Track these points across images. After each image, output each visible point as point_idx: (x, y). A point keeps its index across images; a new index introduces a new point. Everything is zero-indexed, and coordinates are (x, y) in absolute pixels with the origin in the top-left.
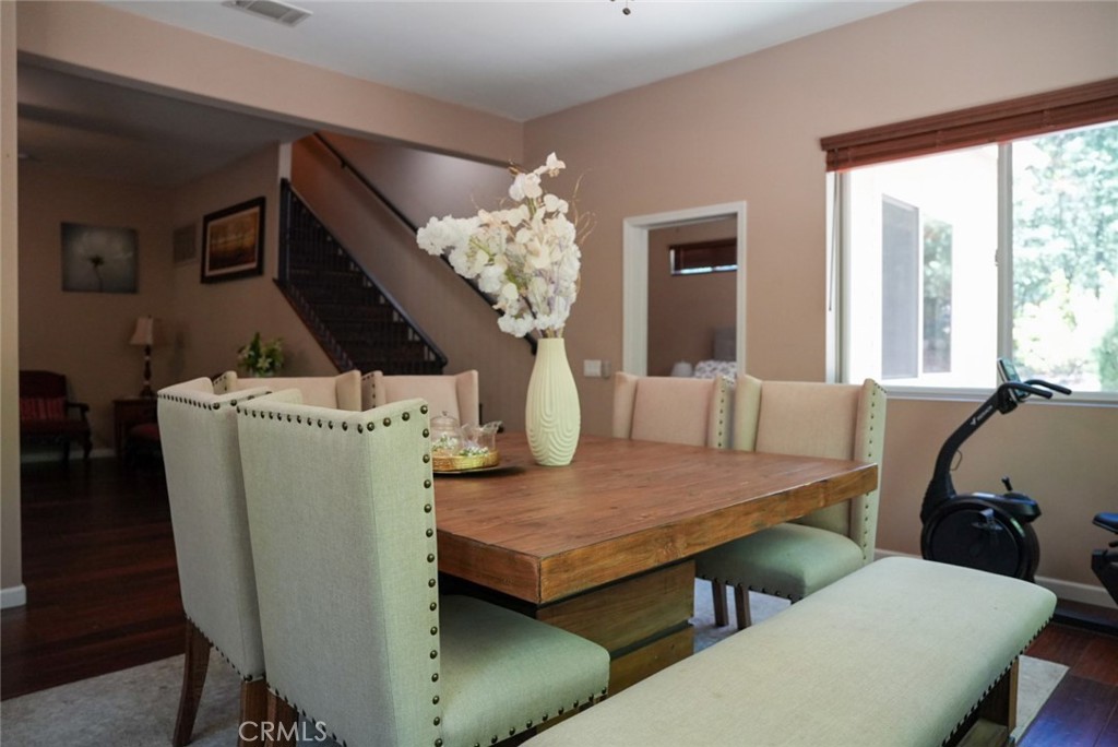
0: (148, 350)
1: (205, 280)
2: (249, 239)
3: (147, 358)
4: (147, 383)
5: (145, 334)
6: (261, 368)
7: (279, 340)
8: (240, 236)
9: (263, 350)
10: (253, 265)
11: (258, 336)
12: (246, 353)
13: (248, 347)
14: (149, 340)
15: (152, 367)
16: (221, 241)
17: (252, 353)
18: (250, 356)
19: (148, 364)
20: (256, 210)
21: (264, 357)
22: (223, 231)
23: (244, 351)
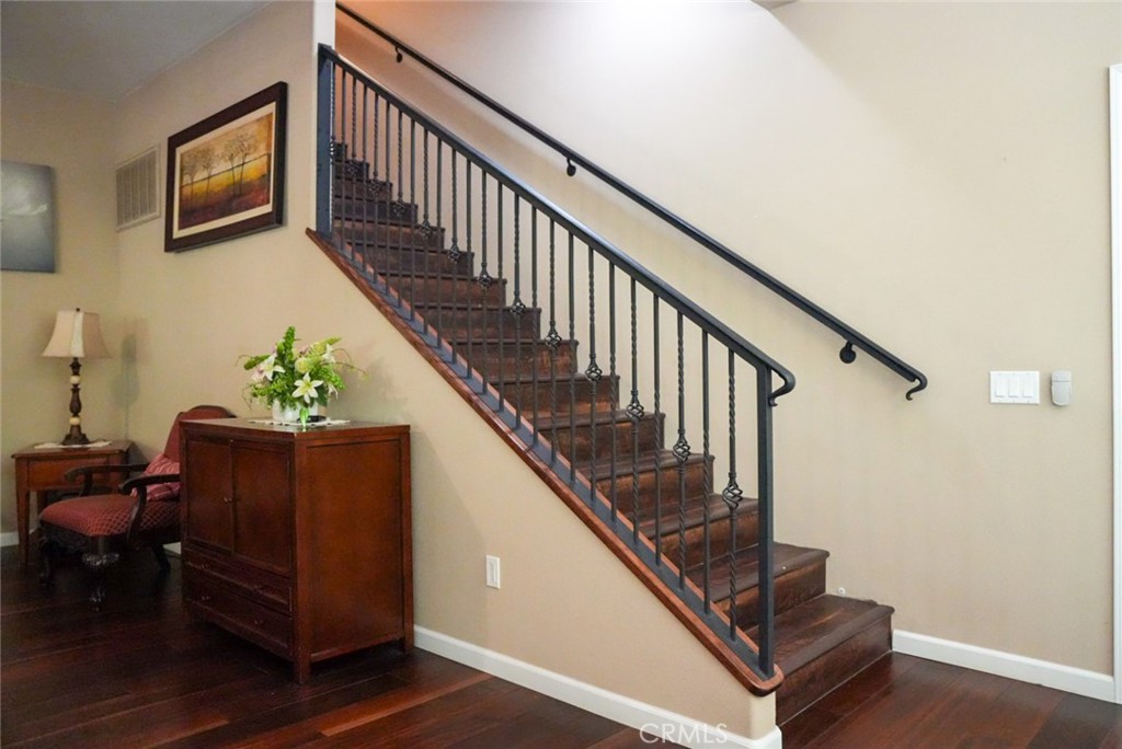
0: (76, 366)
1: (172, 245)
2: (255, 165)
3: (75, 379)
4: (74, 421)
5: (69, 339)
6: (301, 398)
7: (332, 342)
8: (237, 161)
9: (302, 364)
10: (267, 208)
11: (290, 335)
12: (268, 368)
13: (272, 358)
14: (77, 350)
15: (81, 395)
16: (201, 175)
17: (280, 369)
18: (275, 374)
19: (76, 389)
20: (271, 108)
21: (307, 377)
22: (205, 156)
23: (262, 366)
